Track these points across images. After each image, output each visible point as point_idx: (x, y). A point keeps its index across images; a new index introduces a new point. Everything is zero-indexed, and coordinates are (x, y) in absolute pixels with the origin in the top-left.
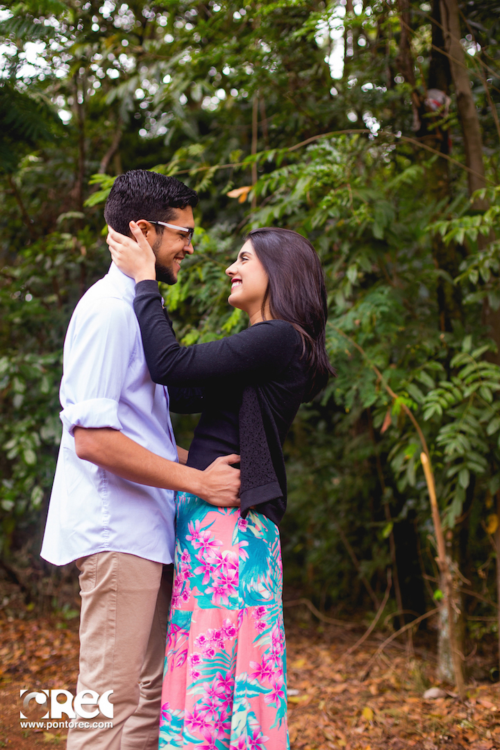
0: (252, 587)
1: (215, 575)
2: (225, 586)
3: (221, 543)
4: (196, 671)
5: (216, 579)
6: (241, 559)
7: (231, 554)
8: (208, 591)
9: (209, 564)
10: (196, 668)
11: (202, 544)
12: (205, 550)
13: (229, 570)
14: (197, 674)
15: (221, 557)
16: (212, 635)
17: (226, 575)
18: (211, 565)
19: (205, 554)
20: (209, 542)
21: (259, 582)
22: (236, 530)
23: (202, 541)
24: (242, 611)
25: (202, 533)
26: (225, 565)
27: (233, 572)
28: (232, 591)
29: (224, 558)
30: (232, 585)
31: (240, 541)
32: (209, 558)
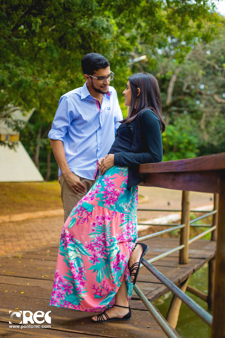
0: (121, 205)
1: (109, 196)
2: (111, 201)
3: (116, 185)
4: (94, 229)
5: (109, 197)
6: (121, 194)
7: (118, 190)
8: (104, 201)
9: (108, 191)
10: (94, 228)
11: (109, 184)
12: (109, 186)
13: (115, 196)
14: (94, 230)
15: (114, 190)
16: (102, 217)
17: (113, 197)
18: (109, 192)
19: (108, 187)
20: (112, 184)
21: (125, 204)
22: (124, 183)
23: (109, 183)
24: (114, 212)
25: (110, 180)
26: (114, 193)
27: (116, 197)
28: (113, 203)
29: (115, 191)
30: (114, 202)
31: (123, 187)
32: (109, 189)
